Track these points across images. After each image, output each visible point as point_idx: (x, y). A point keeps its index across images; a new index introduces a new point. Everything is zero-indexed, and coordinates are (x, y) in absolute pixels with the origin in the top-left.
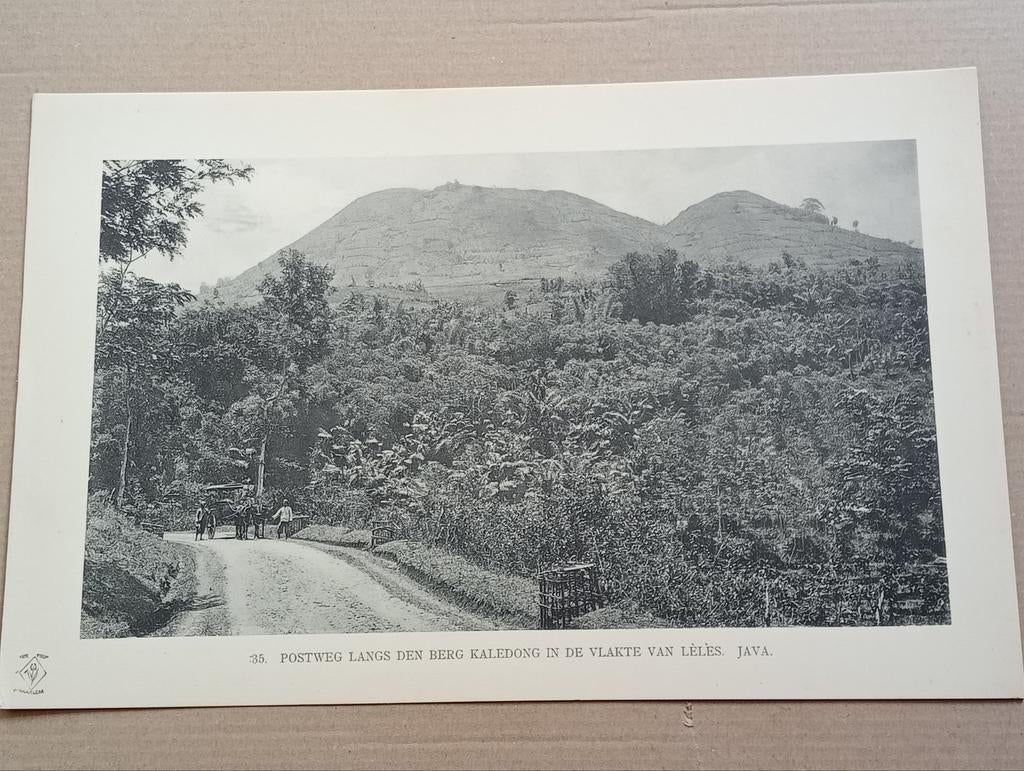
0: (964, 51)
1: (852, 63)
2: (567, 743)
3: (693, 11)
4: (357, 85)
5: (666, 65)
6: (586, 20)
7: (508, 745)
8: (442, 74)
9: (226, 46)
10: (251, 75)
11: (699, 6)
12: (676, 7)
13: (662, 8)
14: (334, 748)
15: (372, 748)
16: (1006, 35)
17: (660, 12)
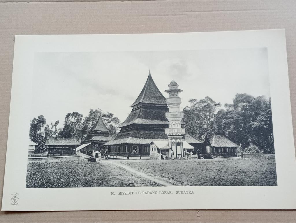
1: (244, 27)
3: (199, 12)
4: (104, 33)
6: (169, 15)
8: (128, 30)
11: (201, 11)
12: (194, 11)
13: (190, 12)
17: (190, 13)
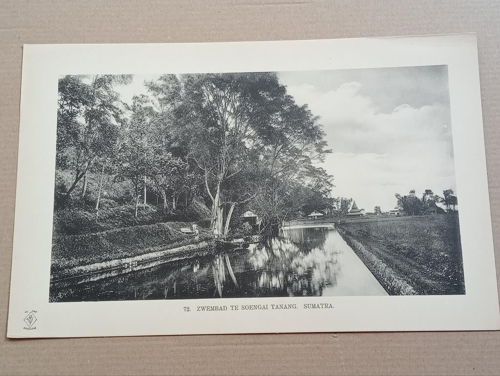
0: (462, 17)
2: (277, 345)
5: (320, 24)
7: (248, 347)
9: (110, 16)
10: (122, 30)
14: (165, 349)
15: (183, 349)
16: (481, 10)
